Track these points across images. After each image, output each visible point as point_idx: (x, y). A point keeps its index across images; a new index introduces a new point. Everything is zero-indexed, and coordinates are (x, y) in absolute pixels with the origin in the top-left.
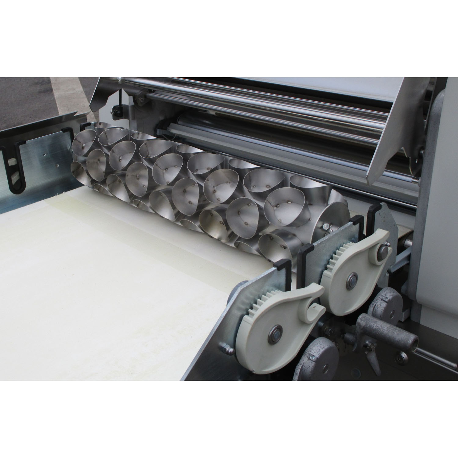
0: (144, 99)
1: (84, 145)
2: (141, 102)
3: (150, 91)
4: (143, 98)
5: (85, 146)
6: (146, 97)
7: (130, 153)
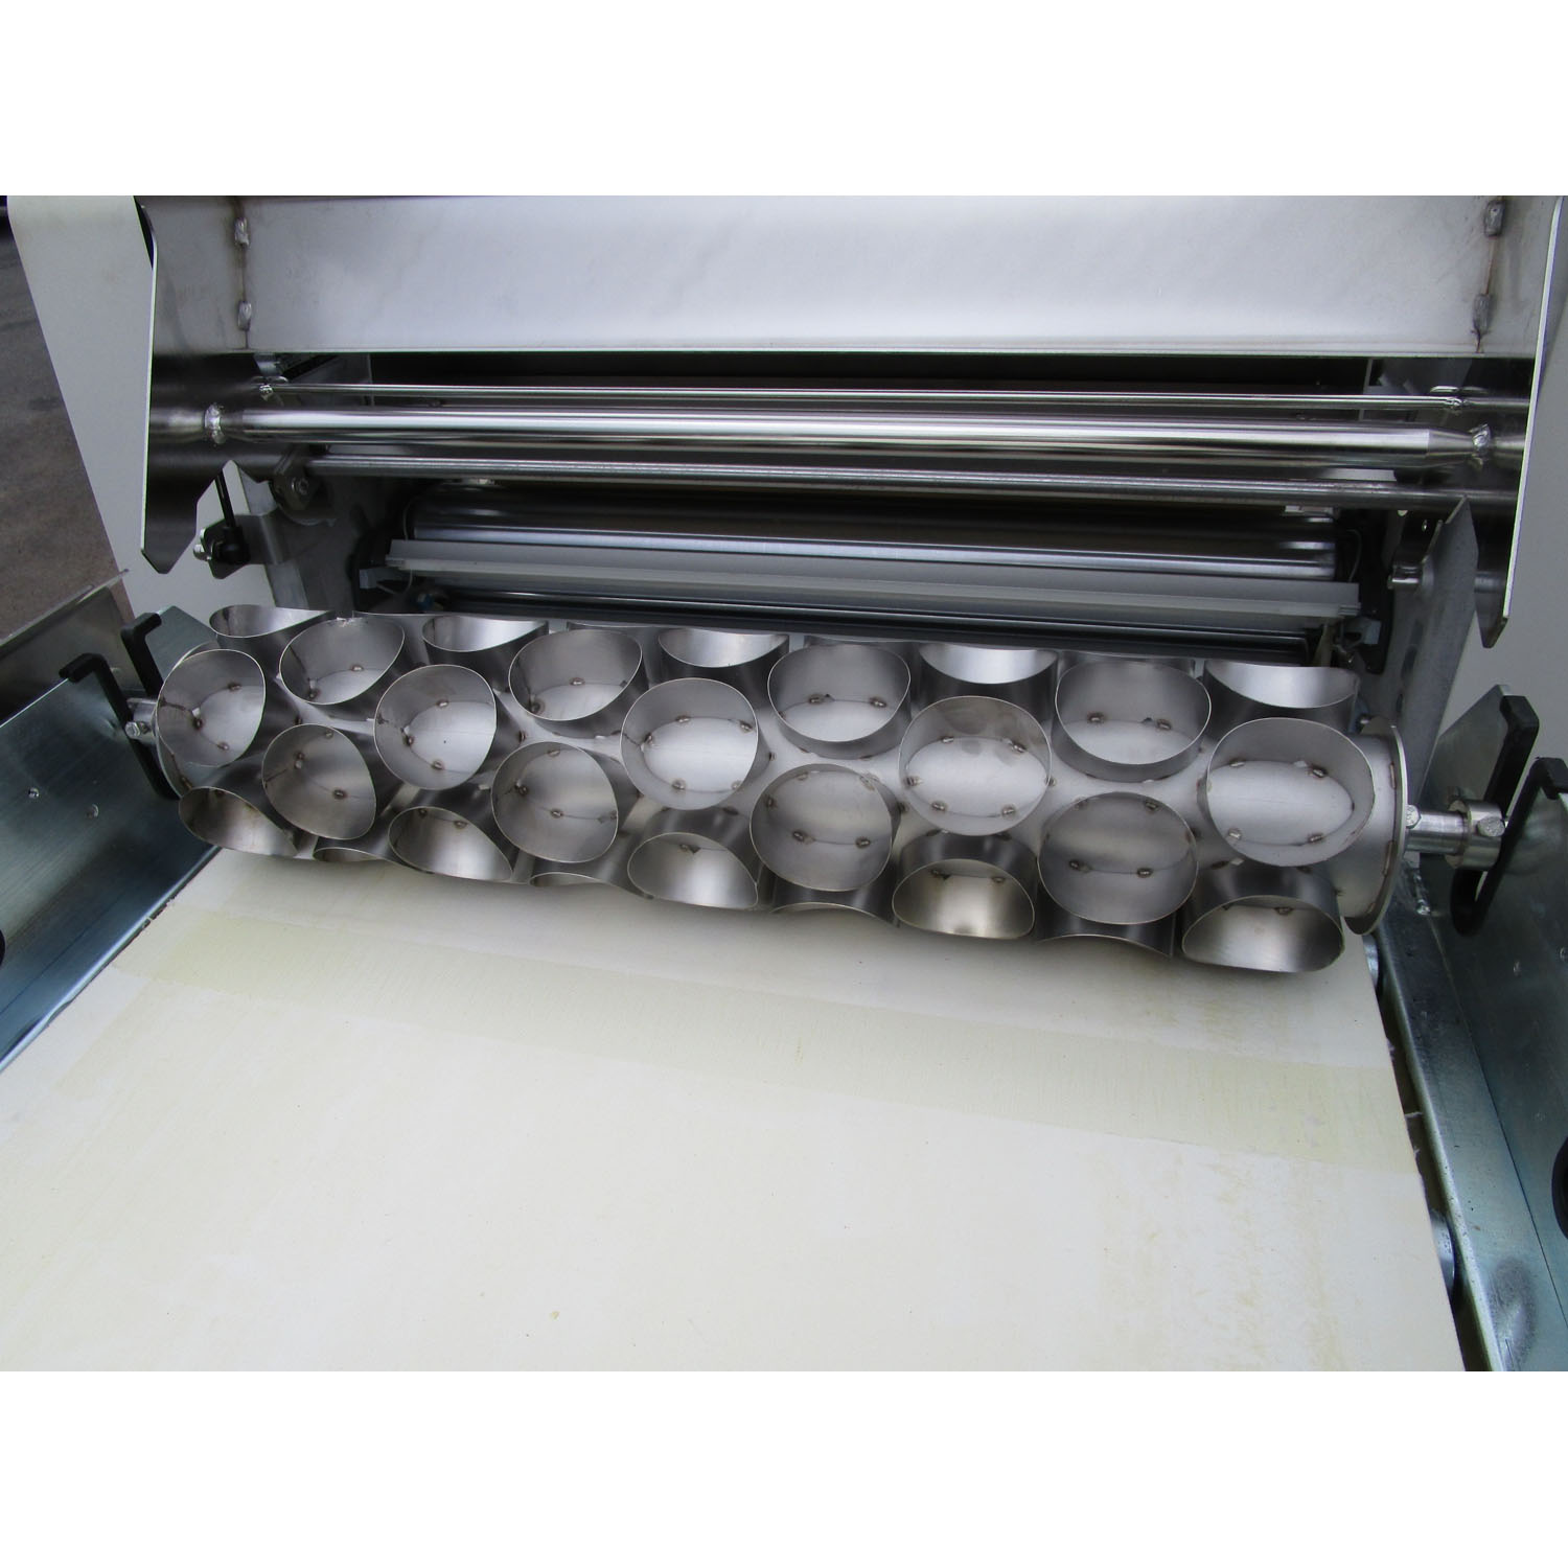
0: (306, 482)
1: (196, 712)
2: (299, 494)
3: (320, 451)
4: (303, 480)
5: (202, 714)
6: (308, 473)
7: (438, 704)
